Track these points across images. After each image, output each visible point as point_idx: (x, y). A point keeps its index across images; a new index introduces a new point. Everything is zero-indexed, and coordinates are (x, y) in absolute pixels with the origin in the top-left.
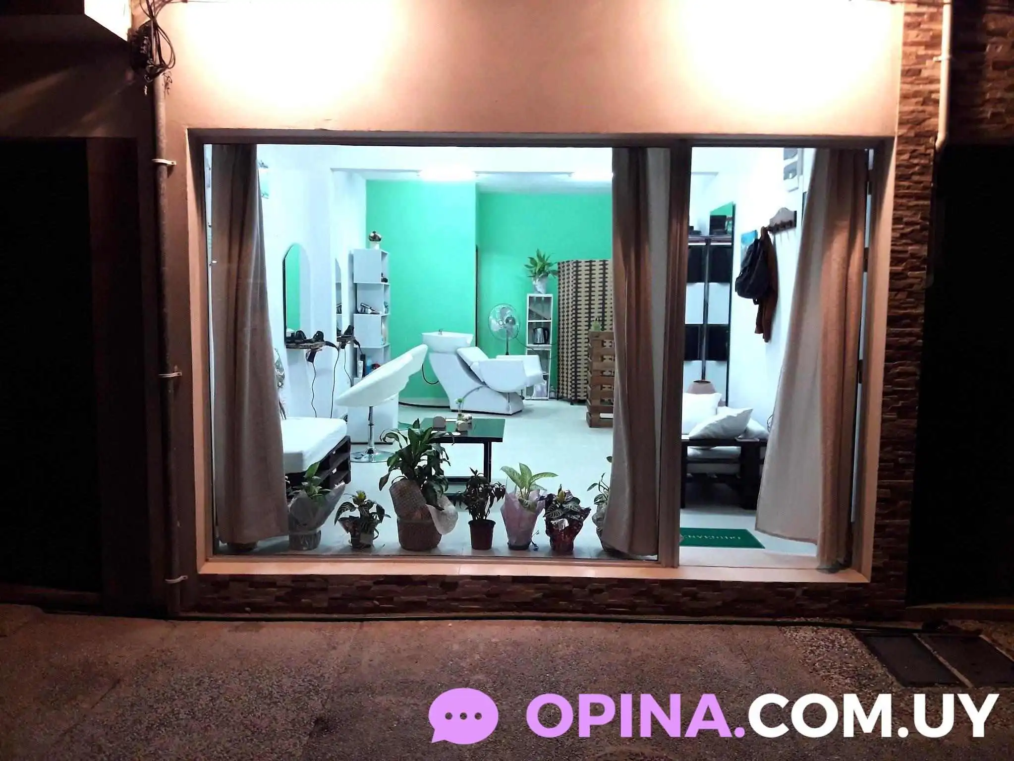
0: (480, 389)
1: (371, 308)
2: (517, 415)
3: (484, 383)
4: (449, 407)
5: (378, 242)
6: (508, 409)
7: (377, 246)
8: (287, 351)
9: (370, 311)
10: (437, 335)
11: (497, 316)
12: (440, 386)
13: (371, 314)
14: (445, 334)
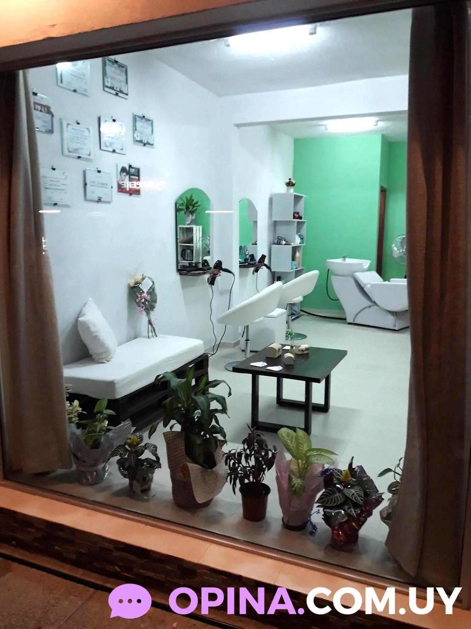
0: (372, 308)
1: (285, 240)
2: (402, 331)
3: (375, 303)
4: (345, 319)
5: (292, 187)
6: (395, 326)
7: (292, 190)
8: (181, 277)
9: (284, 242)
10: (341, 262)
11: (399, 244)
12: (340, 302)
13: (285, 244)
14: (349, 261)
